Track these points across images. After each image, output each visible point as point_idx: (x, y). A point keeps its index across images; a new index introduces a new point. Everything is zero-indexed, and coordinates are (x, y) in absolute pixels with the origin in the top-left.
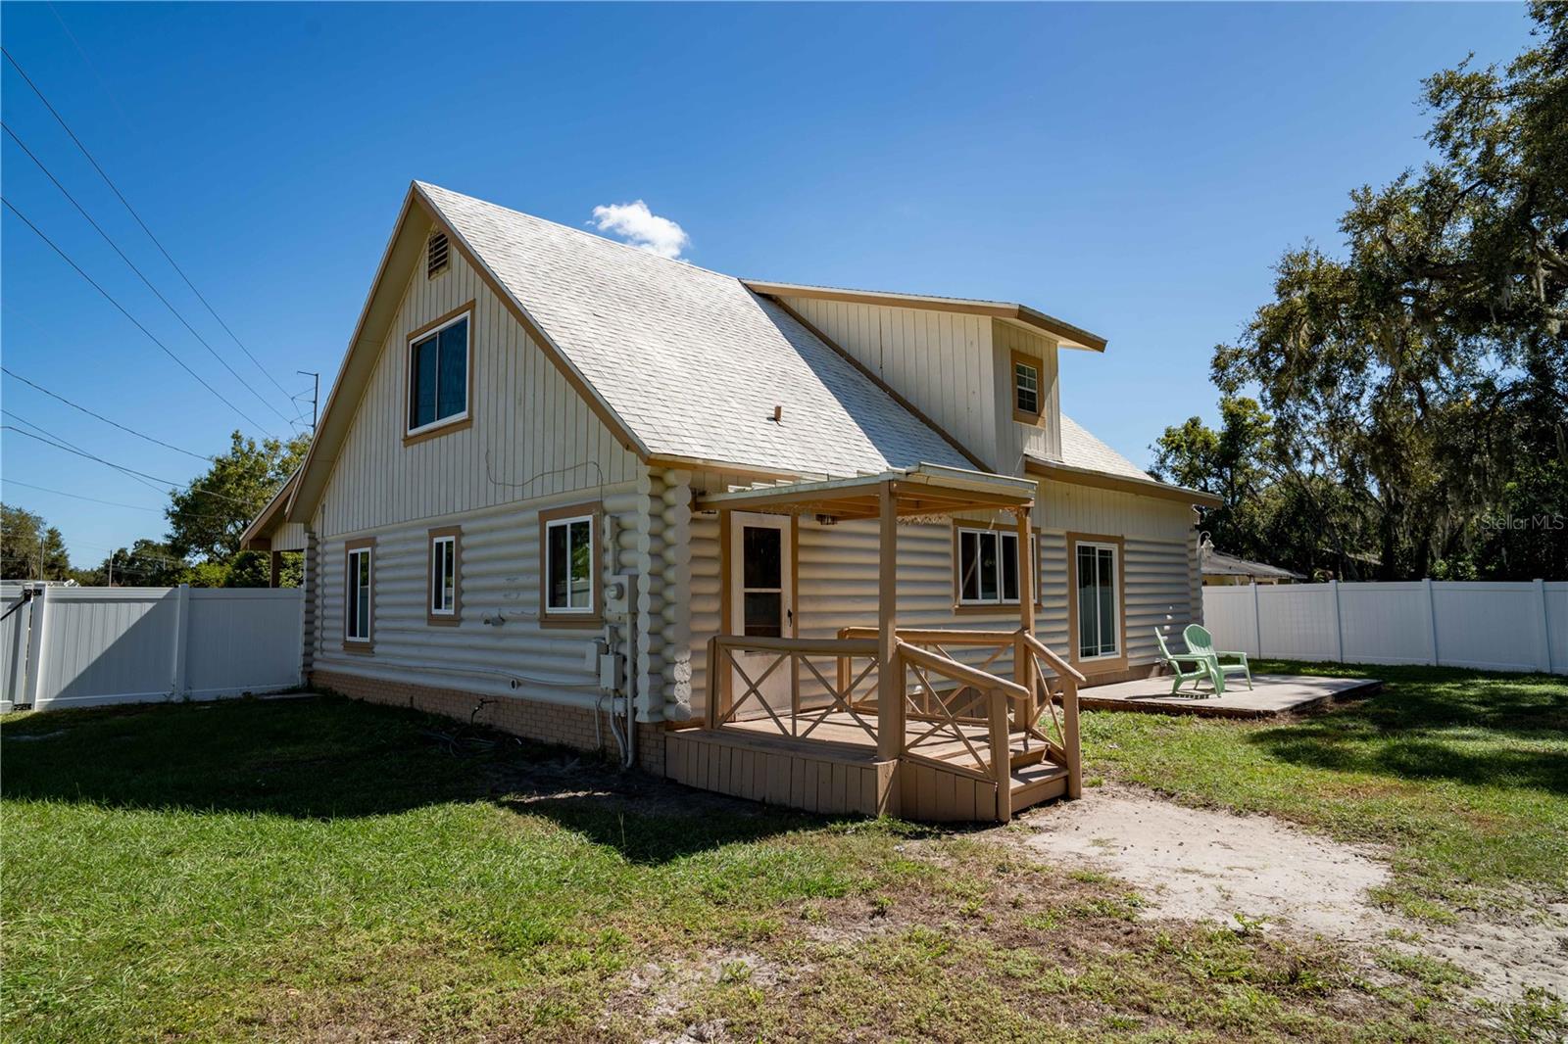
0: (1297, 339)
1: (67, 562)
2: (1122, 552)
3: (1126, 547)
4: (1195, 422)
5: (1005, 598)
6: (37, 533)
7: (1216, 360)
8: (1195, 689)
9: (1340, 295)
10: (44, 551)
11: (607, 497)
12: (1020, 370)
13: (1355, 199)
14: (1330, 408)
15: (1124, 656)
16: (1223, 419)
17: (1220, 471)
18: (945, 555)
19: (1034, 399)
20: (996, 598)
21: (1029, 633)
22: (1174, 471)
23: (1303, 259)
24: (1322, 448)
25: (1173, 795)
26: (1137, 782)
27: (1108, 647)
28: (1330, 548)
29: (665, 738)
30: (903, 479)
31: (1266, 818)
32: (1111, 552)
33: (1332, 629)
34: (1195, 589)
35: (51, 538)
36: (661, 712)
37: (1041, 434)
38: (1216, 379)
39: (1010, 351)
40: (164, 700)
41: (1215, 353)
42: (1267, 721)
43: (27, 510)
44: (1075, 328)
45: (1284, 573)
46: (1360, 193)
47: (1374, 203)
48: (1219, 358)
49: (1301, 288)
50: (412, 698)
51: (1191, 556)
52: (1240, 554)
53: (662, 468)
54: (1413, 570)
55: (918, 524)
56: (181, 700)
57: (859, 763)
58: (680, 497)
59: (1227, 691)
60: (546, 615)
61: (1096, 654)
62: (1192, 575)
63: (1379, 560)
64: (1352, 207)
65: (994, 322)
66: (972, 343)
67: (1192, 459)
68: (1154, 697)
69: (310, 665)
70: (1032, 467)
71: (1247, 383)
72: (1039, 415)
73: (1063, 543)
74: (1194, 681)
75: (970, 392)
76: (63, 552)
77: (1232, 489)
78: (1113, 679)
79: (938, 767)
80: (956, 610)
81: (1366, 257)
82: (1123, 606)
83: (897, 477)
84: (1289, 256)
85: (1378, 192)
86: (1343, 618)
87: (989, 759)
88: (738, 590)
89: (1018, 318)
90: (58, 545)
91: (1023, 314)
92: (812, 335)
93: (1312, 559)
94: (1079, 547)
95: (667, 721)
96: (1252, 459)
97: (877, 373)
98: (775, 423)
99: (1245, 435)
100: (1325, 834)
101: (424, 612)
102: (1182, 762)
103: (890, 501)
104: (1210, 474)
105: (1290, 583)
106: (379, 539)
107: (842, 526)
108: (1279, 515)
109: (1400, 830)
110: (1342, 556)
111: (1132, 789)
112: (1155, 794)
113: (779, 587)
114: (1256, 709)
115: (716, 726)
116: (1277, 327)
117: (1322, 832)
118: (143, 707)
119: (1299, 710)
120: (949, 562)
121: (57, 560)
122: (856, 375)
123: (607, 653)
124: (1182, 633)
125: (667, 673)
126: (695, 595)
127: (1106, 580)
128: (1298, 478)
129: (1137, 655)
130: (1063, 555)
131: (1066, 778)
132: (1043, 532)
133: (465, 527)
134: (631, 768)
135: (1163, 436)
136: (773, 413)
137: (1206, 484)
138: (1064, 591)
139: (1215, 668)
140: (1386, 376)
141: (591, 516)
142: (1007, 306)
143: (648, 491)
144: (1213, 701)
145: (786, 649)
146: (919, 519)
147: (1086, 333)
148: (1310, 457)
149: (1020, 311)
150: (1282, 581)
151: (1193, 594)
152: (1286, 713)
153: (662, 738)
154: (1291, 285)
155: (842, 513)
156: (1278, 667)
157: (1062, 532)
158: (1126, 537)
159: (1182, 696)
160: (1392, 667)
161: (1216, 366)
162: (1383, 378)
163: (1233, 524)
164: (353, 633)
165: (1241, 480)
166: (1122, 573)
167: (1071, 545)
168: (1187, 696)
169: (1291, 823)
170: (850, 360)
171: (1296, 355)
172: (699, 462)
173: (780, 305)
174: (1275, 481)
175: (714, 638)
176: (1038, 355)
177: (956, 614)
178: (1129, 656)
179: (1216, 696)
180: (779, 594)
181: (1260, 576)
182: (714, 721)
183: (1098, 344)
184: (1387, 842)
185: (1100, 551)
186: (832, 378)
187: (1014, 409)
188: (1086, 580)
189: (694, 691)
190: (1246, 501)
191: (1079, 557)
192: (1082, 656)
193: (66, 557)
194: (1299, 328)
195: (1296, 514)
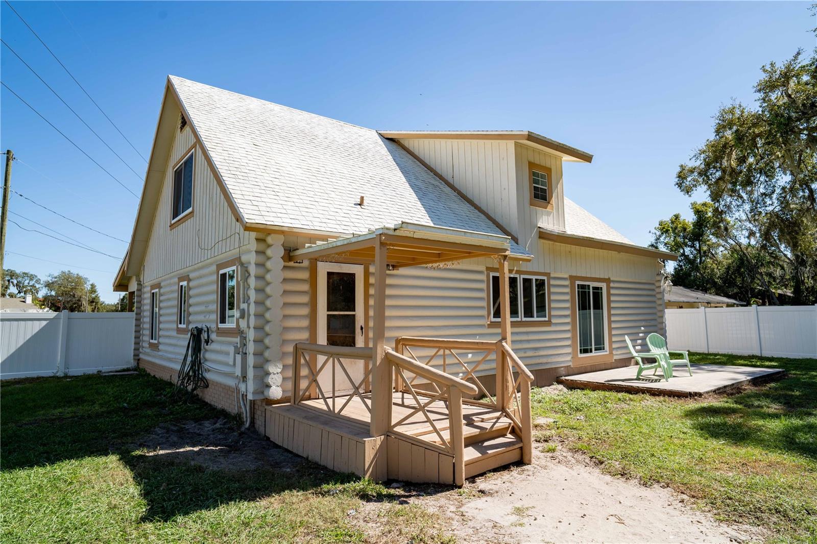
0: (729, 160)
1: (99, 299)
2: (609, 288)
3: (612, 285)
4: (677, 217)
5: (524, 317)
6: (85, 285)
7: (679, 173)
8: (654, 375)
9: (757, 131)
10: (88, 295)
11: (243, 254)
12: (534, 174)
13: (765, 71)
14: (752, 202)
15: (611, 353)
16: (694, 214)
17: (693, 243)
18: (481, 290)
19: (546, 193)
20: (518, 317)
21: (506, 342)
22: (666, 244)
23: (732, 111)
24: (754, 229)
25: (602, 463)
26: (581, 450)
27: (599, 348)
28: (760, 286)
29: (266, 409)
30: (392, 233)
31: (665, 490)
32: (601, 288)
33: (755, 336)
34: (662, 311)
35: (92, 288)
36: (263, 393)
37: (550, 214)
38: (680, 185)
39: (528, 162)
40: (52, 375)
41: (679, 169)
42: (695, 400)
43: (81, 274)
44: (569, 147)
45: (733, 301)
46: (768, 68)
47: (778, 72)
48: (681, 172)
49: (730, 129)
50: (171, 376)
51: (658, 290)
52: (705, 290)
53: (263, 233)
54: (814, 299)
55: (440, 268)
56: (62, 375)
57: (356, 438)
58: (276, 252)
59: (674, 377)
60: (218, 328)
61: (591, 351)
62: (659, 302)
63: (791, 293)
64: (764, 77)
65: (516, 144)
66: (503, 159)
67: (675, 237)
68: (623, 380)
69: (138, 355)
70: (543, 235)
71: (698, 188)
72: (549, 203)
73: (567, 283)
74: (654, 369)
75: (503, 189)
76: (97, 295)
77: (700, 254)
78: (603, 367)
79: (413, 442)
80: (488, 325)
81: (772, 107)
82: (610, 322)
83: (386, 231)
84: (723, 110)
85: (780, 66)
86: (761, 328)
87: (449, 437)
88: (323, 313)
89: (528, 140)
90: (95, 292)
91: (531, 137)
92: (416, 160)
93: (749, 293)
94: (578, 285)
95: (267, 399)
96: (711, 236)
97: (451, 181)
98: (359, 206)
99: (707, 223)
100: (709, 511)
101: (174, 326)
102: (621, 434)
103: (380, 249)
104: (686, 245)
105: (734, 306)
106: (162, 284)
107: (402, 271)
108: (728, 268)
109: (777, 512)
110: (768, 291)
111: (576, 456)
112: (591, 461)
113: (354, 310)
114: (688, 390)
115: (296, 403)
116: (717, 153)
117: (707, 509)
118: (39, 379)
119: (720, 391)
120: (484, 295)
121: (94, 299)
122: (437, 182)
123: (239, 354)
124: (646, 339)
125: (266, 367)
126: (285, 316)
127: (598, 306)
128: (740, 246)
129: (620, 352)
130: (567, 290)
131: (521, 448)
132: (552, 275)
133: (192, 276)
134: (248, 429)
135: (657, 226)
136: (358, 201)
137: (684, 251)
138: (568, 312)
139: (666, 362)
140: (788, 181)
141: (235, 266)
142: (521, 133)
143: (255, 249)
144: (663, 385)
145: (329, 353)
146: (442, 265)
147: (578, 150)
148: (747, 234)
149: (529, 135)
150: (728, 305)
151: (659, 314)
152: (711, 394)
153: (264, 410)
154: (724, 127)
155: (398, 262)
156: (718, 359)
157: (566, 276)
158: (612, 279)
159: (643, 380)
160: (795, 359)
161: (679, 177)
162: (786, 182)
163: (700, 273)
164: (152, 339)
165: (705, 248)
166: (609, 302)
167: (572, 284)
168: (646, 380)
169: (685, 497)
170: (436, 174)
171: (729, 169)
172: (286, 229)
173: (399, 145)
174: (726, 249)
175: (296, 344)
176: (548, 165)
177: (488, 328)
178: (614, 352)
179: (664, 380)
180: (354, 315)
181: (714, 303)
182: (295, 399)
183: (587, 158)
184: (763, 524)
185: (593, 287)
186: (419, 183)
187: (530, 199)
188: (584, 306)
189: (284, 379)
190: (708, 260)
191: (578, 291)
192: (581, 352)
193: (98, 297)
194: (730, 154)
195: (739, 267)
